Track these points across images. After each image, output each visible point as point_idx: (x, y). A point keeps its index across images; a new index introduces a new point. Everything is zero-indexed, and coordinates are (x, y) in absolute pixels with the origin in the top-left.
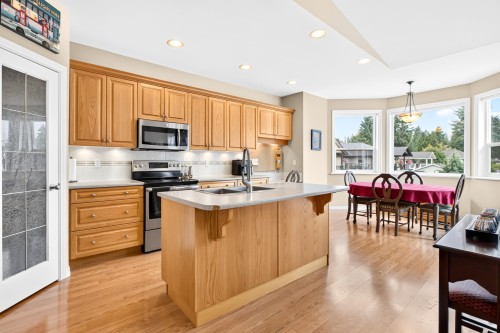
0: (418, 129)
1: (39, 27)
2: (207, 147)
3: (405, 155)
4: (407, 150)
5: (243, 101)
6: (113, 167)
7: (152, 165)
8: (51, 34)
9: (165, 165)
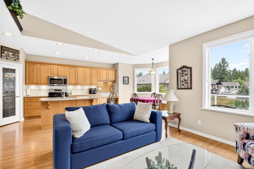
0: (235, 70)
1: (13, 56)
2: (76, 84)
3: (217, 84)
4: (219, 81)
5: (91, 68)
6: (43, 91)
7: (56, 90)
8: (16, 57)
9: (61, 90)
